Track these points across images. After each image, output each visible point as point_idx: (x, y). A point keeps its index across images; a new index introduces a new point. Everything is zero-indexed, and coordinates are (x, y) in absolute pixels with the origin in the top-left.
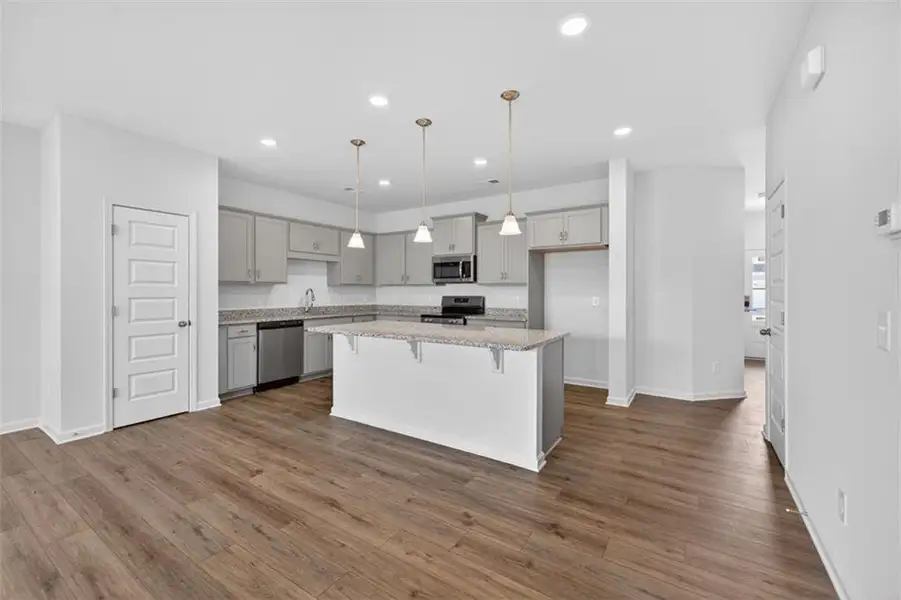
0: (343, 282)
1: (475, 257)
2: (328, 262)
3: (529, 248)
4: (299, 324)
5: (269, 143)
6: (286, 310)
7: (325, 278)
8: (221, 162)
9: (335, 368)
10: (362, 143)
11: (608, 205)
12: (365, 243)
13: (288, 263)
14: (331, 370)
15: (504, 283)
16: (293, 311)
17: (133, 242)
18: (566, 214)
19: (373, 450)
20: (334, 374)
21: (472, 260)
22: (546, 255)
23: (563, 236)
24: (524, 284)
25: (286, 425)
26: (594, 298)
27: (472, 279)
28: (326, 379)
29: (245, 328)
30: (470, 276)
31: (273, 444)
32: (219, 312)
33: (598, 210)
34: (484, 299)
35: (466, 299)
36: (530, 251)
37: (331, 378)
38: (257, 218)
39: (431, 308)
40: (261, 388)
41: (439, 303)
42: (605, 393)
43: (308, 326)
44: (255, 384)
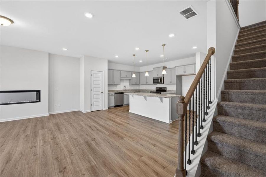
0: (132, 84)
1: (163, 77)
2: (129, 79)
3: (176, 75)
4: (123, 93)
5: (117, 57)
6: (120, 90)
7: (128, 83)
8: (108, 60)
9: (130, 104)
10: (135, 55)
11: (195, 64)
13: (121, 80)
14: (129, 104)
15: (171, 83)
16: (122, 90)
17: (94, 77)
18: (185, 66)
19: (136, 118)
20: (130, 105)
21: (163, 78)
22: (182, 76)
23: (185, 72)
24: (175, 84)
25: (120, 113)
27: (163, 83)
28: (128, 106)
29: (112, 94)
31: (118, 115)
32: (108, 91)
33: (193, 65)
34: (166, 88)
35: (162, 88)
36: (176, 76)
37: (129, 106)
38: (115, 71)
39: (153, 90)
40: (115, 106)
41: (155, 89)
43: (125, 94)
44: (114, 105)
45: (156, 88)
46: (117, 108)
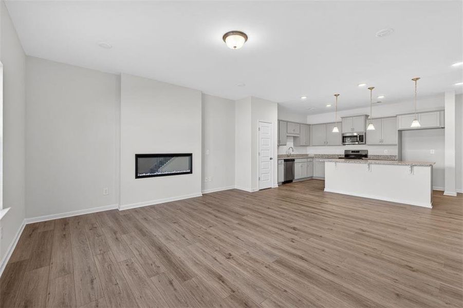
0: (301, 144)
2: (294, 137)
3: (398, 129)
4: (293, 160)
5: (304, 98)
7: (293, 143)
8: (278, 104)
10: (338, 95)
11: (444, 110)
12: (339, 130)
13: (287, 138)
15: (381, 144)
17: (262, 132)
21: (364, 134)
26: (431, 150)
27: (363, 143)
29: (282, 161)
30: (363, 141)
34: (368, 151)
35: (358, 152)
36: (399, 131)
38: (280, 122)
40: (285, 183)
41: (343, 153)
42: (443, 192)
43: (296, 161)
44: (283, 181)
45: (345, 151)
46: (287, 184)
